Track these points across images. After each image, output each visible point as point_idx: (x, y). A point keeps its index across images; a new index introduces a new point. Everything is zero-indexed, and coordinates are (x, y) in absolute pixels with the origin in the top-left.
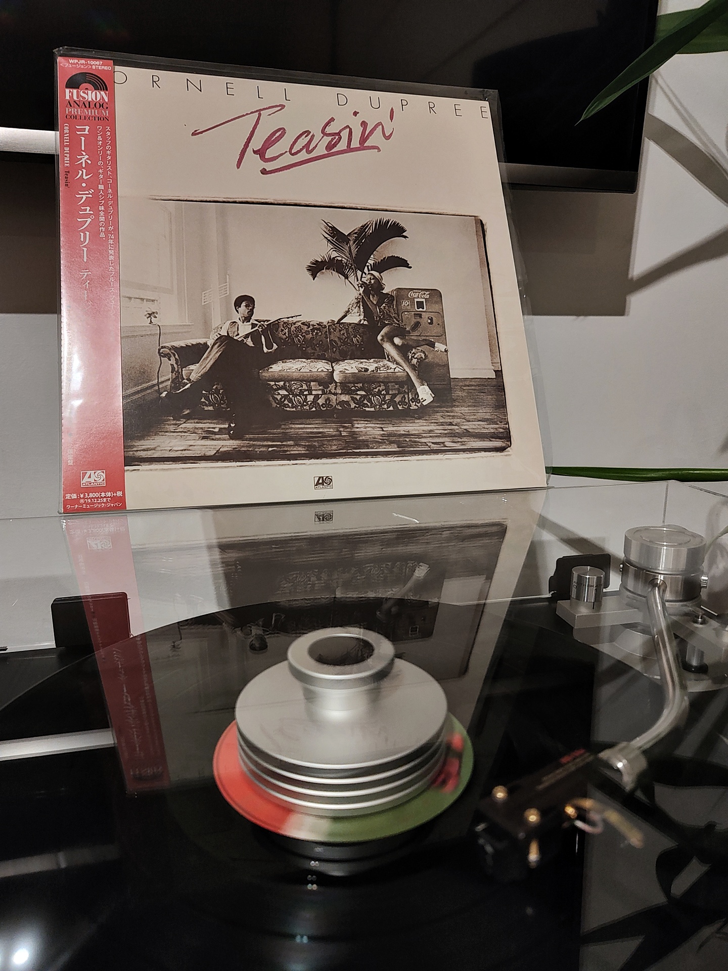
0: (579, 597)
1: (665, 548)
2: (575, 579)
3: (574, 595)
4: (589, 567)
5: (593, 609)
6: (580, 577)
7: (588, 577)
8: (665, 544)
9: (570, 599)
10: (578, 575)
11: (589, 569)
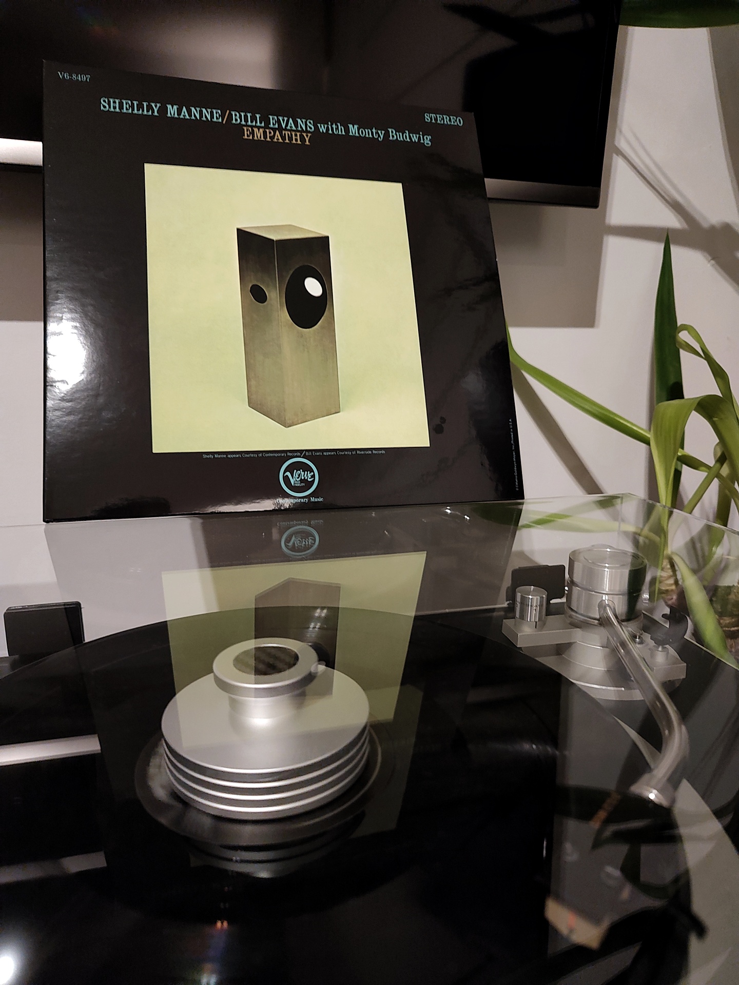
0: (522, 617)
1: (606, 569)
2: (519, 599)
3: (518, 615)
4: (532, 587)
5: (536, 627)
6: (523, 598)
7: (530, 597)
8: (607, 565)
9: (514, 618)
10: (522, 596)
11: (532, 590)
